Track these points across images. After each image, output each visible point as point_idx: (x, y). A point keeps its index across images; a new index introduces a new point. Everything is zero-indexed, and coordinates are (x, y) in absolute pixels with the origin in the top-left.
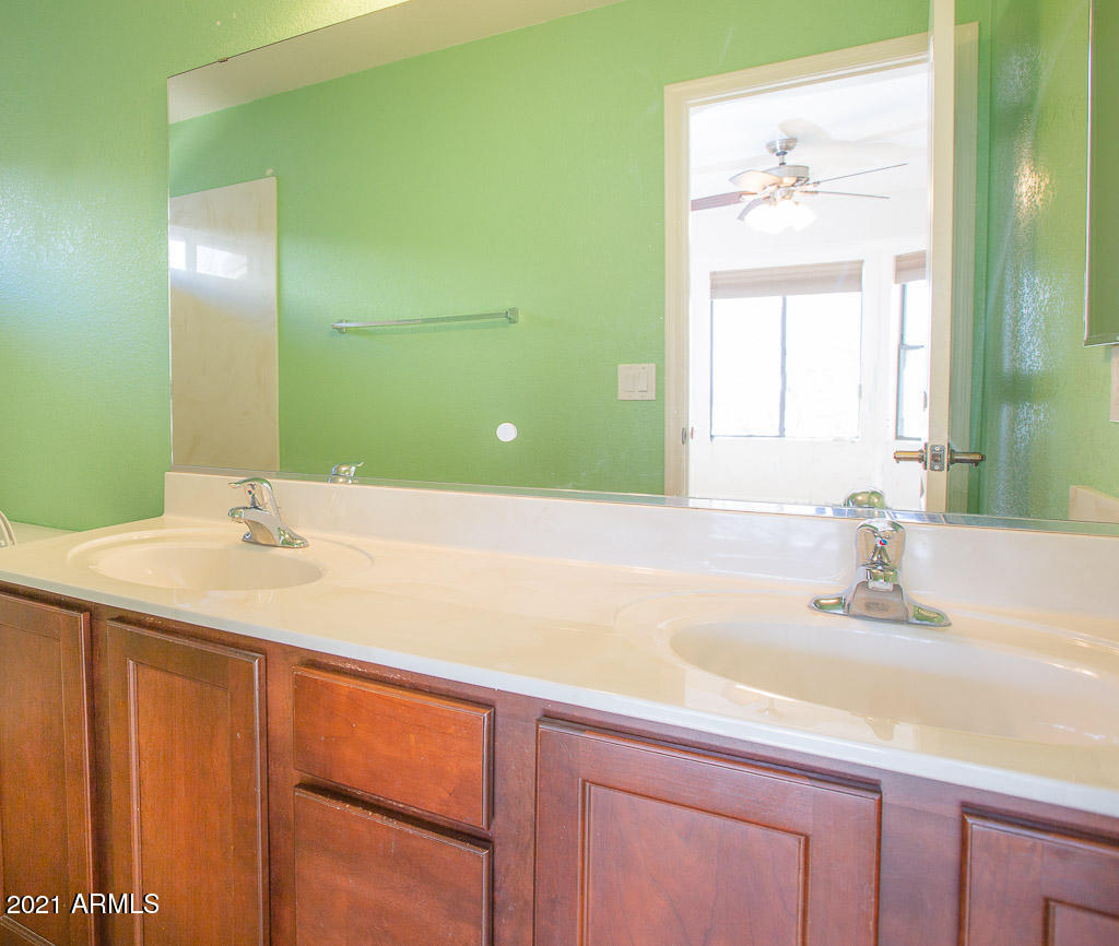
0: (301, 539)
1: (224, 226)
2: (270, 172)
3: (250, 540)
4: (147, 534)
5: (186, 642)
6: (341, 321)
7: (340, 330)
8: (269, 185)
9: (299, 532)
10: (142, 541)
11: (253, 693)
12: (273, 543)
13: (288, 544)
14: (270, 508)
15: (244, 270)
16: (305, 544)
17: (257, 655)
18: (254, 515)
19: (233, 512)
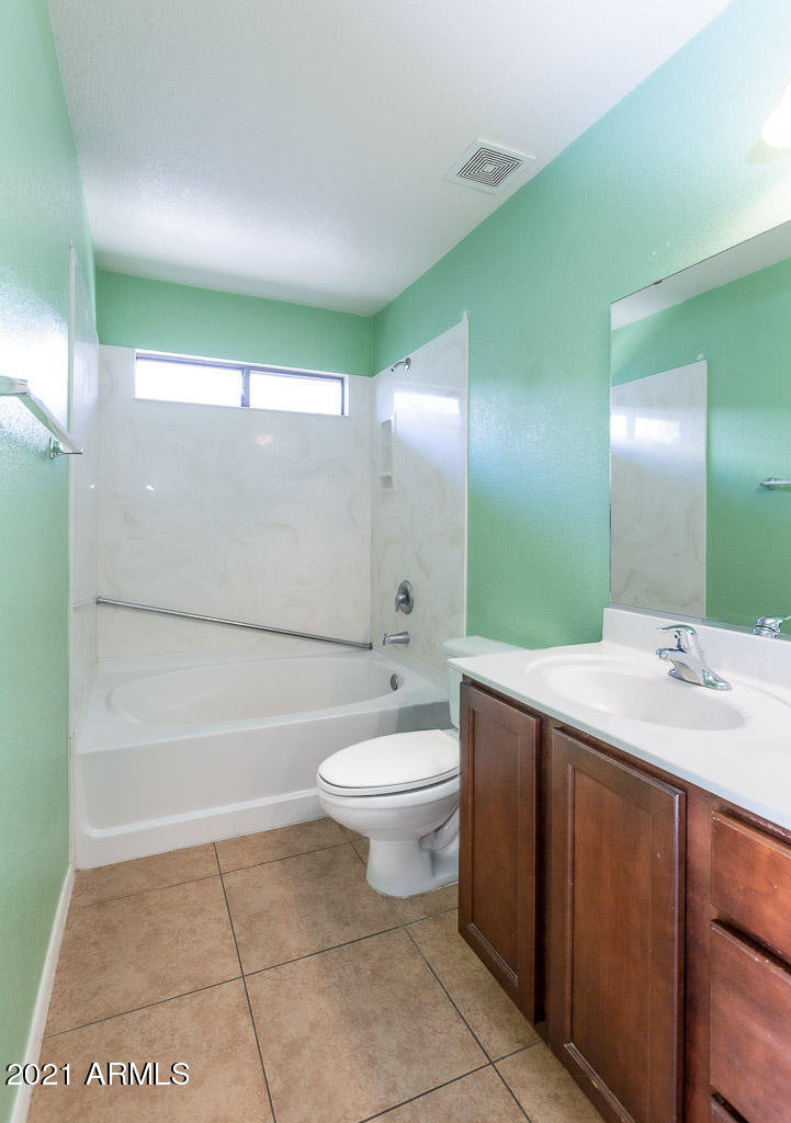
0: (723, 681)
1: (658, 404)
2: (700, 357)
3: (677, 676)
4: (587, 657)
5: (615, 763)
6: (769, 480)
7: (769, 488)
8: (700, 369)
9: (722, 674)
10: (584, 663)
11: (674, 823)
12: (696, 681)
13: (709, 684)
14: (694, 653)
15: (677, 435)
16: (728, 687)
17: (677, 790)
18: (679, 656)
19: (660, 652)
